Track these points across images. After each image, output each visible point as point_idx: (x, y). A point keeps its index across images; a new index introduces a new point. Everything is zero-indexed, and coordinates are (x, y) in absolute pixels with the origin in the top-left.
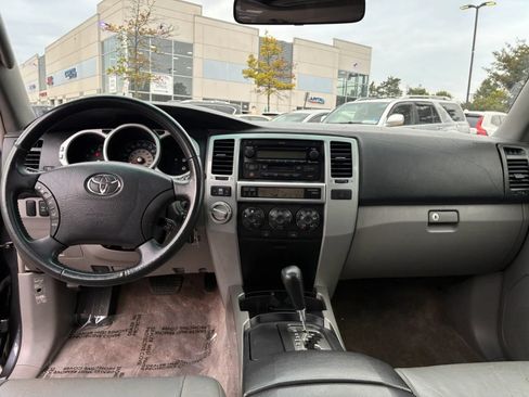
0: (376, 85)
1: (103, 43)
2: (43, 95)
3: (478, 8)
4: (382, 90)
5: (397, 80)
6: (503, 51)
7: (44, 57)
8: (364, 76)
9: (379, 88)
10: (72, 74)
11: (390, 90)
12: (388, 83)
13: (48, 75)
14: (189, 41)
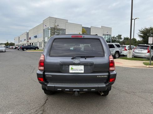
0: (115, 37)
1: (44, 30)
2: (28, 42)
3: (135, 19)
4: (116, 38)
5: (121, 35)
6: (141, 29)
7: (28, 32)
8: (110, 35)
9: (116, 37)
10: (36, 37)
11: (119, 38)
12: (118, 36)
13: (29, 37)
14: (65, 29)
